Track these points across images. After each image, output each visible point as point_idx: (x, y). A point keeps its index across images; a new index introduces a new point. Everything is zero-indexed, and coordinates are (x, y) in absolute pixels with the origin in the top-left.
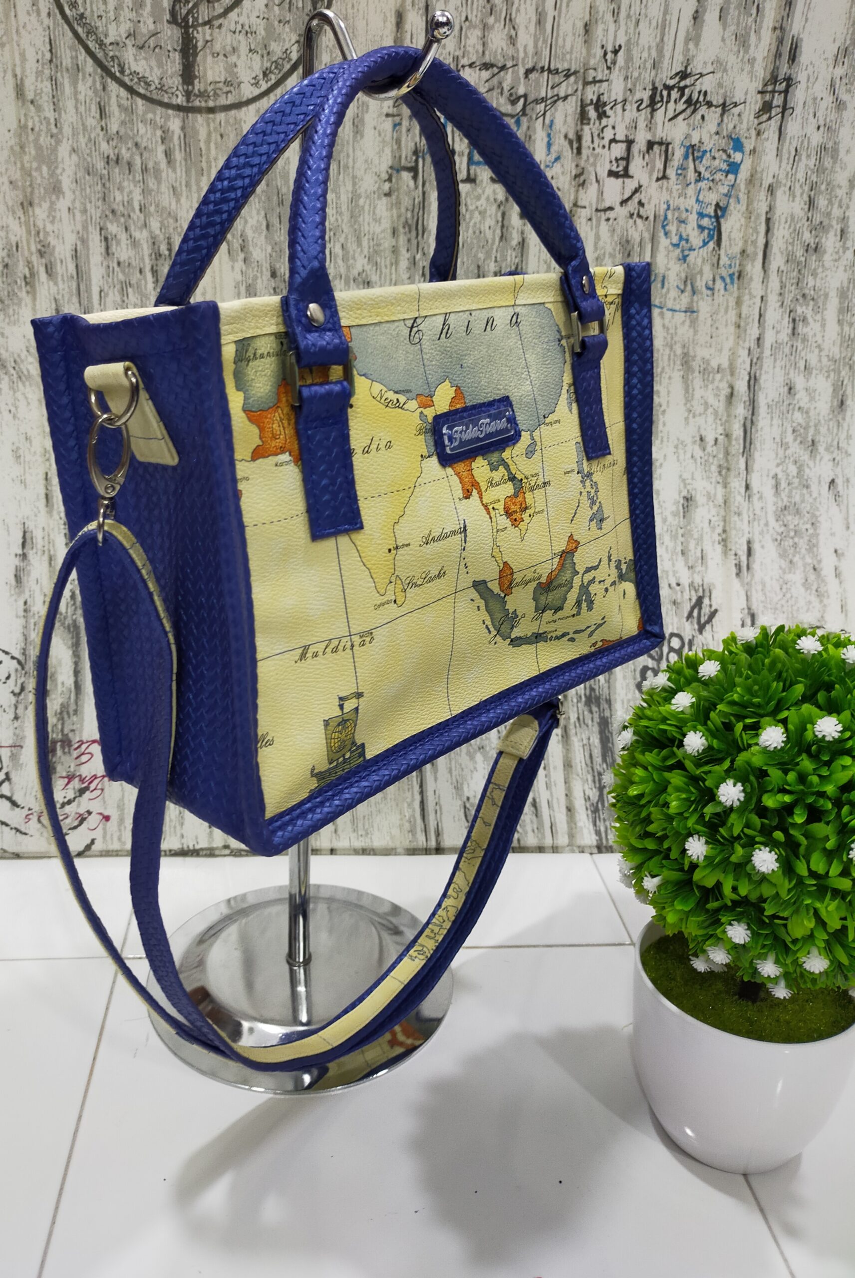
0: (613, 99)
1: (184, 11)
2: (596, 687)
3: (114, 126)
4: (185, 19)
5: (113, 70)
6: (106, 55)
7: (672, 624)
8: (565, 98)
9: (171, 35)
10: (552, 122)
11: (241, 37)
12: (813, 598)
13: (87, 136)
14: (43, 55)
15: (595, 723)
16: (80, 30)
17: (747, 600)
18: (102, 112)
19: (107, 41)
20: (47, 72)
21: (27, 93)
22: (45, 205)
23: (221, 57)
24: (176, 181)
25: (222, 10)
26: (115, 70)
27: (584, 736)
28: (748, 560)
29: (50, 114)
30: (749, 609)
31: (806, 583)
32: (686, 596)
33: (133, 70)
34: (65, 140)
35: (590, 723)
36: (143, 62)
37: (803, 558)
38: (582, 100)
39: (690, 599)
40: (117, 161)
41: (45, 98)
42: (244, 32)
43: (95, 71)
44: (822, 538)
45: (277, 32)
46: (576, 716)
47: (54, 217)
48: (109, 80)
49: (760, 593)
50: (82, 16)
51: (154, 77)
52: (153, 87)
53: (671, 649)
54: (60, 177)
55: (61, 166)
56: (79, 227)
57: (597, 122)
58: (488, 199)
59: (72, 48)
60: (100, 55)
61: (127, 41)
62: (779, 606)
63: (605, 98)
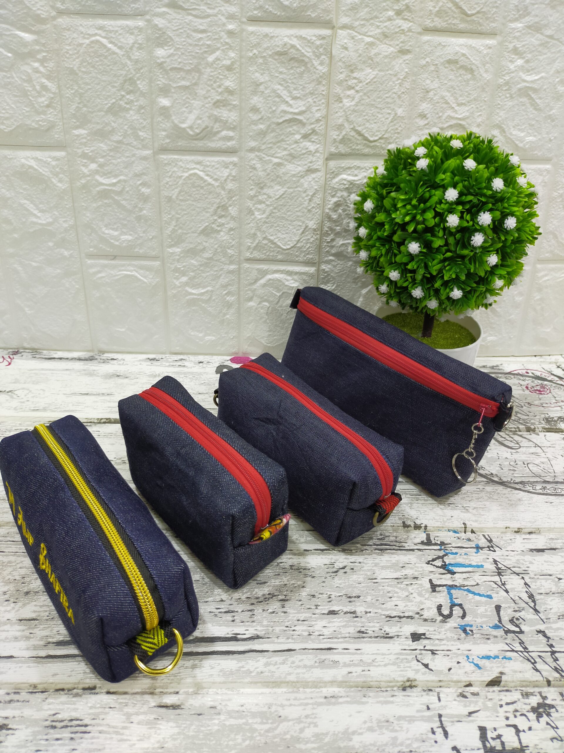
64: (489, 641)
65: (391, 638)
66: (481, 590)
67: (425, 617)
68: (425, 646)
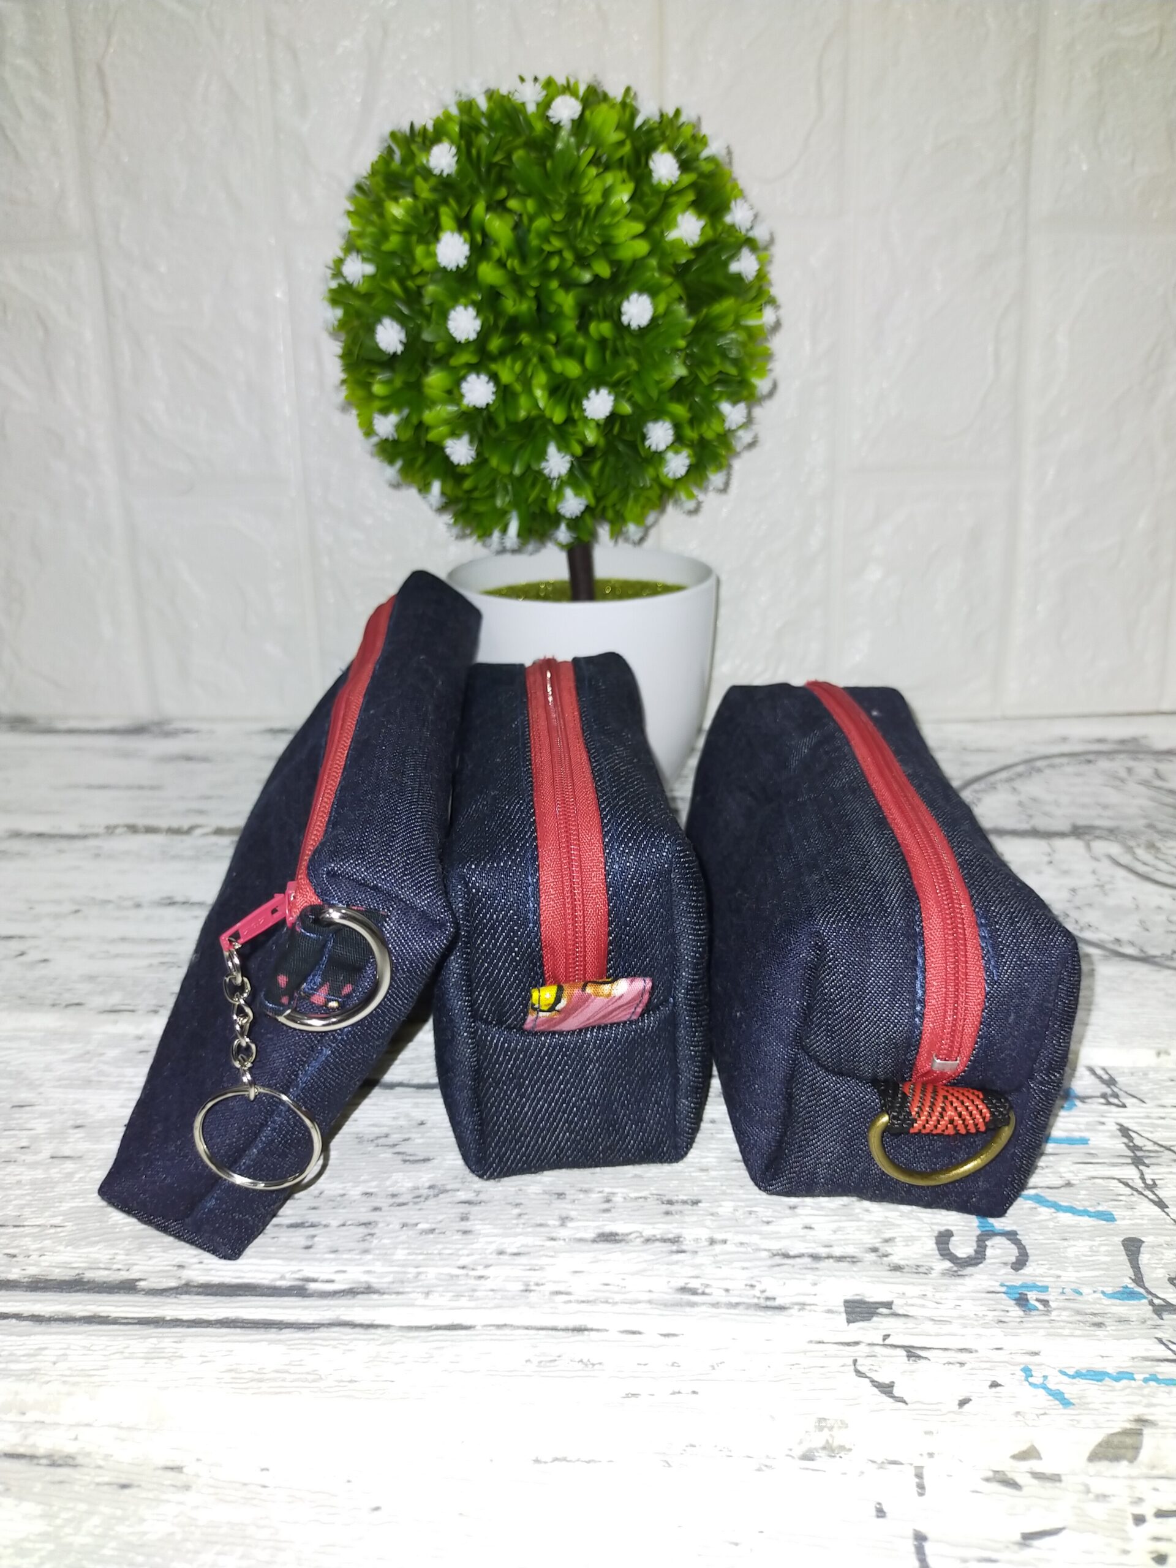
64: (1100, 1333)
65: (781, 1308)
66: (1081, 1198)
67: (895, 1259)
68: (886, 1337)
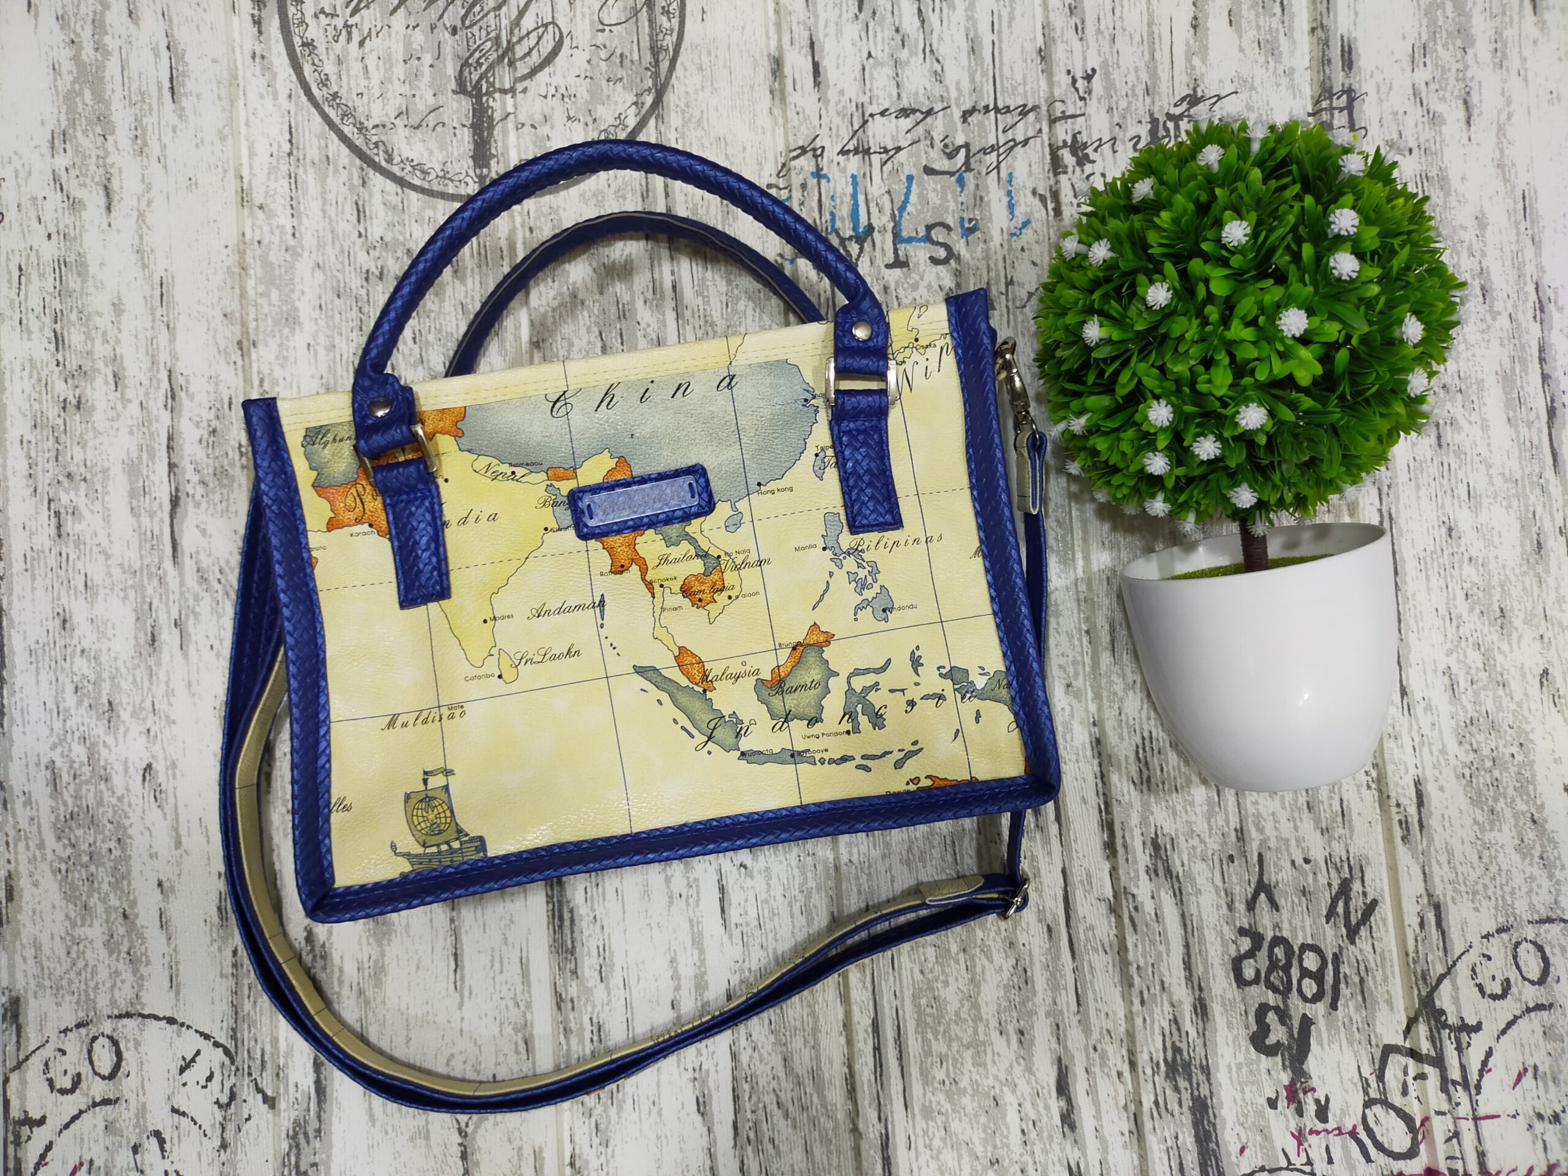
0: (1095, 138)
1: (475, 77)
2: (1184, 1046)
3: (376, 230)
4: (477, 86)
5: (376, 159)
6: (367, 141)
7: (1303, 928)
8: (1026, 142)
9: (459, 109)
10: (1010, 175)
11: (556, 102)
12: (1536, 871)
13: (338, 246)
14: (280, 146)
15: (1185, 1109)
16: (332, 113)
17: (1425, 881)
18: (360, 213)
19: (369, 124)
20: (284, 168)
21: (254, 194)
22: (273, 344)
23: (527, 128)
24: (466, 297)
25: (527, 71)
26: (381, 159)
27: (1167, 1134)
28: (1420, 813)
29: (286, 221)
30: (1430, 896)
31: (1522, 848)
32: (1323, 880)
33: (404, 157)
34: (306, 254)
35: (1176, 1107)
36: (420, 145)
37: (1512, 804)
38: (1050, 145)
39: (1330, 885)
40: (381, 277)
41: (280, 200)
42: (559, 96)
43: (352, 163)
44: (1540, 769)
45: (606, 92)
46: (1153, 1098)
47: (286, 358)
48: (371, 172)
49: (1446, 868)
50: (335, 95)
51: (434, 164)
52: (433, 176)
53: (1305, 973)
54: (297, 303)
55: (298, 288)
56: (323, 369)
57: (1078, 169)
58: (929, 287)
59: (321, 136)
60: (359, 141)
61: (396, 122)
62: (1480, 887)
63: (1083, 138)
